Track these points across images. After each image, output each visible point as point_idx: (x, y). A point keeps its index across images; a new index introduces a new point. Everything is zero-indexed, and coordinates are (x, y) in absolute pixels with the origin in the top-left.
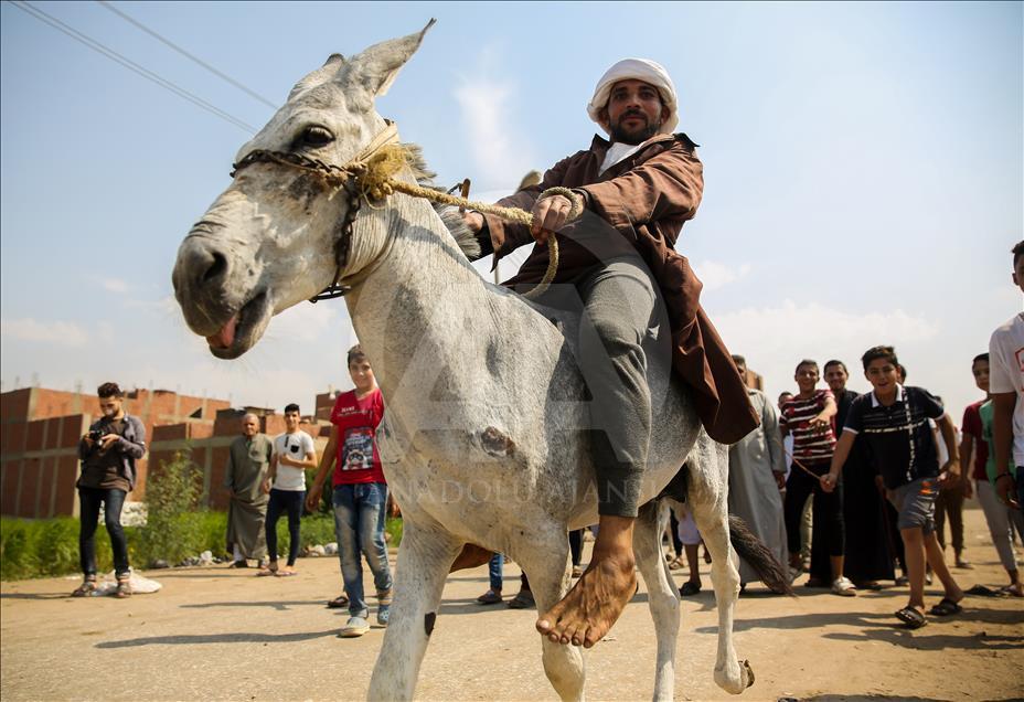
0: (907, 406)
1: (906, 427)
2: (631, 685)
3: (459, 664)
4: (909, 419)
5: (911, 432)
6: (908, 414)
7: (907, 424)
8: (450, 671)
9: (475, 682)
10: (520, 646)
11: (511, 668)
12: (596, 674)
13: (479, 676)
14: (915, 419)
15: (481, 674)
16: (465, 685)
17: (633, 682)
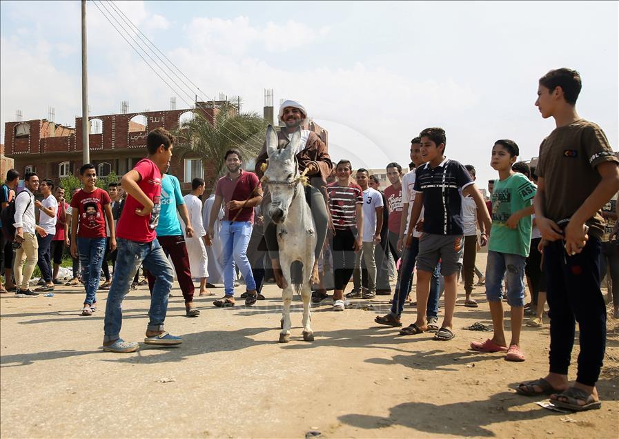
0: (445, 172)
1: (440, 186)
2: (182, 425)
3: (27, 409)
4: (444, 181)
5: (443, 190)
6: (444, 177)
7: (442, 184)
8: (18, 417)
9: (42, 427)
10: (86, 389)
11: (76, 411)
12: (153, 415)
13: (45, 421)
14: (448, 181)
15: (47, 419)
16: (32, 431)
17: (185, 422)
